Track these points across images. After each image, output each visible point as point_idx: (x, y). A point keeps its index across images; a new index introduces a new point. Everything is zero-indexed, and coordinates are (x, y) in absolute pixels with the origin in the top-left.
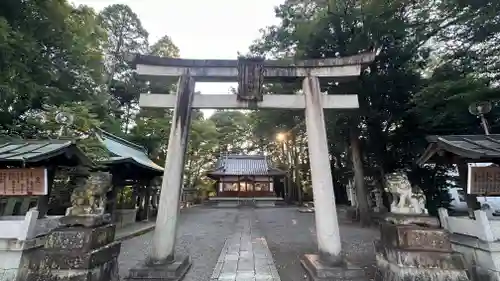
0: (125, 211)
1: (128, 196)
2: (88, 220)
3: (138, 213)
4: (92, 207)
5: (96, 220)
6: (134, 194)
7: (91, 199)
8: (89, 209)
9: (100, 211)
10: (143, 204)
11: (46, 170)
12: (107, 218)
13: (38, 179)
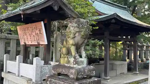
0: (118, 63)
1: (120, 51)
2: (71, 71)
3: (129, 65)
4: (75, 57)
5: (78, 72)
6: (124, 49)
7: (73, 49)
8: (72, 60)
9: (82, 62)
10: (133, 58)
11: (42, 23)
12: (90, 71)
13: (40, 31)
